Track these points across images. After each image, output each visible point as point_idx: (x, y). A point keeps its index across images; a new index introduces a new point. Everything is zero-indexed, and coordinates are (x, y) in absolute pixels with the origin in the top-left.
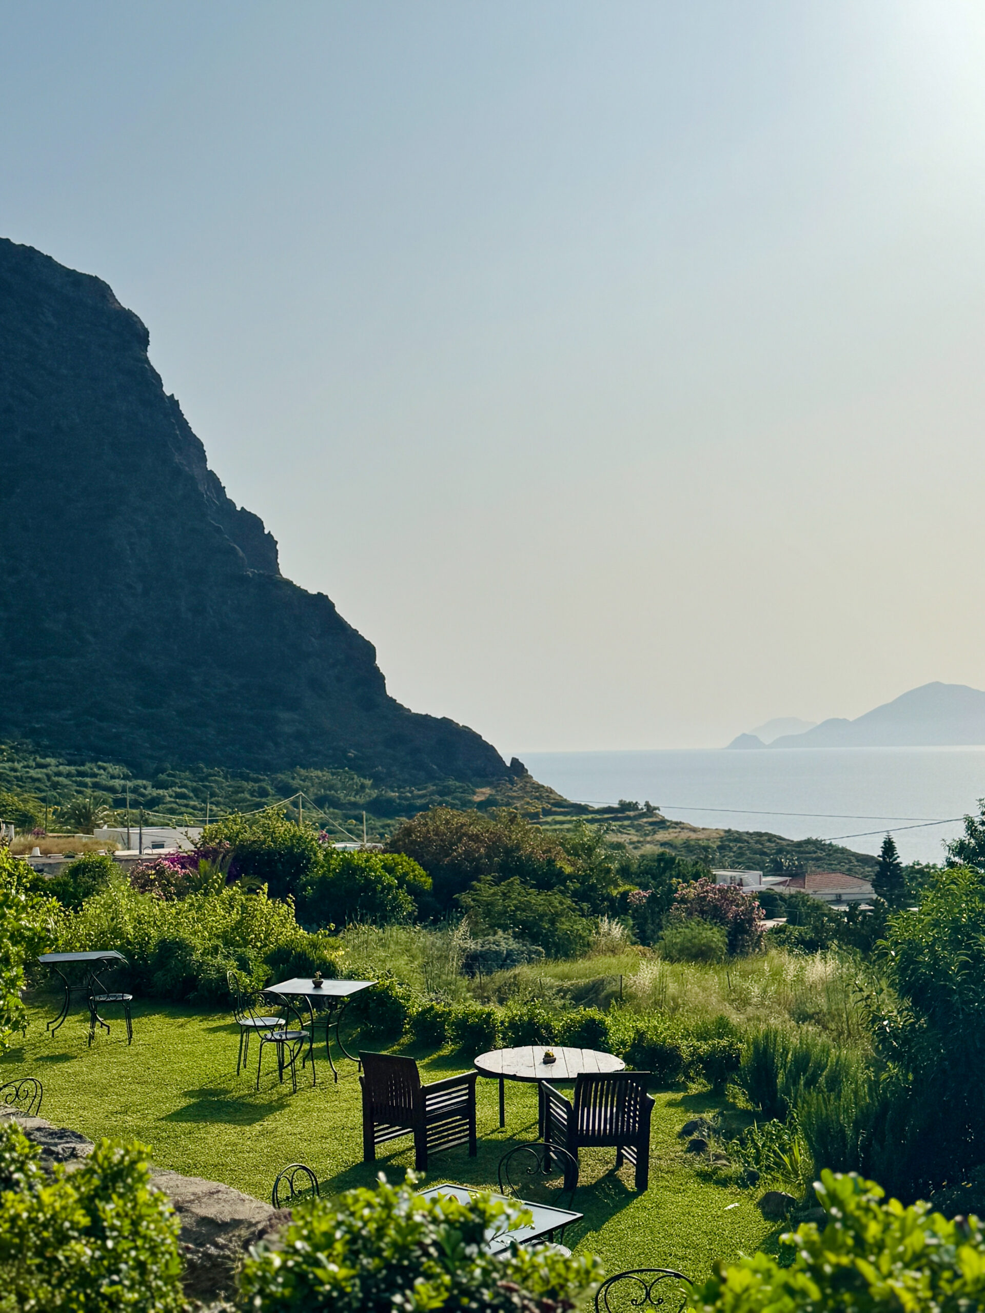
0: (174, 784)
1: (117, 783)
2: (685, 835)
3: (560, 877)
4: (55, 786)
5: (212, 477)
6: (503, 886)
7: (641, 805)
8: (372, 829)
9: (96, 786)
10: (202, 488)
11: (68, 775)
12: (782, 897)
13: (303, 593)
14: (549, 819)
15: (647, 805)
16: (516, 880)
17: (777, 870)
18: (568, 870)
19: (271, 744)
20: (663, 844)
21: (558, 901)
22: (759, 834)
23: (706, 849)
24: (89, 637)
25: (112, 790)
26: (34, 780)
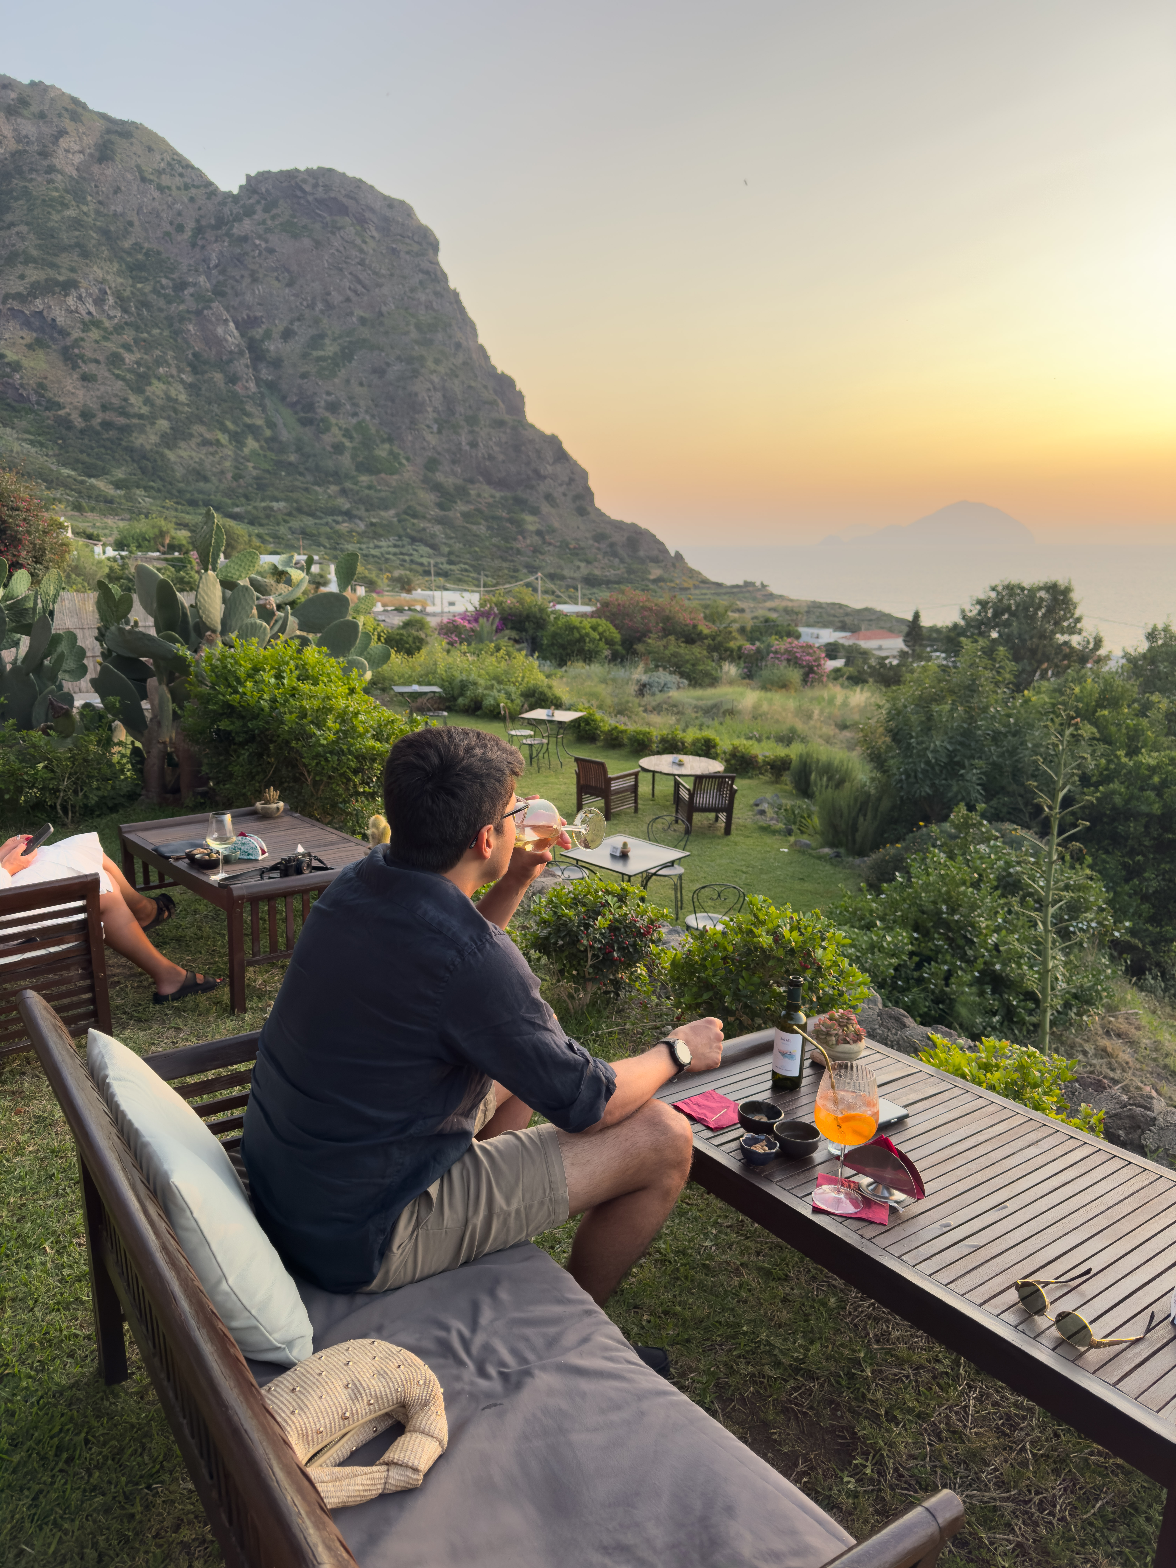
0: (459, 562)
1: (425, 560)
2: (784, 604)
3: (701, 637)
4: (387, 560)
5: (481, 349)
6: (664, 642)
7: (758, 584)
8: (584, 595)
9: (412, 561)
10: (474, 356)
11: (395, 554)
12: (843, 646)
13: (542, 435)
14: (697, 592)
15: (762, 584)
16: (672, 638)
17: (843, 627)
18: (706, 631)
19: (520, 537)
20: (770, 610)
21: (698, 651)
22: (834, 604)
23: (797, 613)
24: (404, 461)
25: (422, 564)
26: (374, 556)
